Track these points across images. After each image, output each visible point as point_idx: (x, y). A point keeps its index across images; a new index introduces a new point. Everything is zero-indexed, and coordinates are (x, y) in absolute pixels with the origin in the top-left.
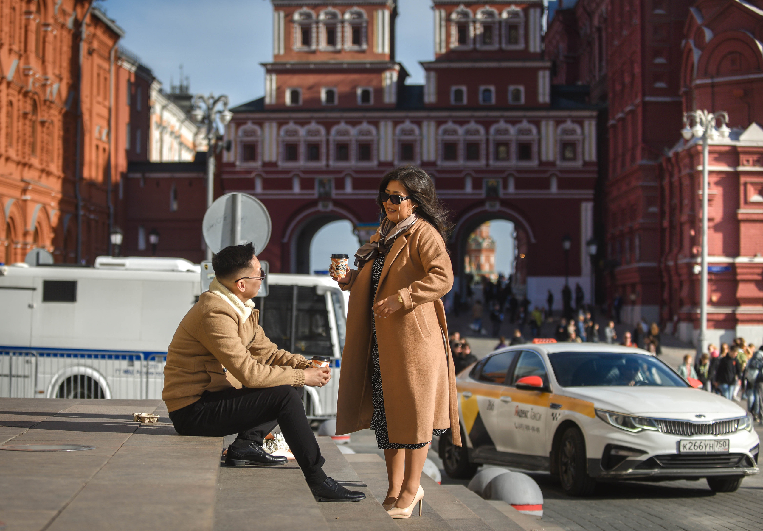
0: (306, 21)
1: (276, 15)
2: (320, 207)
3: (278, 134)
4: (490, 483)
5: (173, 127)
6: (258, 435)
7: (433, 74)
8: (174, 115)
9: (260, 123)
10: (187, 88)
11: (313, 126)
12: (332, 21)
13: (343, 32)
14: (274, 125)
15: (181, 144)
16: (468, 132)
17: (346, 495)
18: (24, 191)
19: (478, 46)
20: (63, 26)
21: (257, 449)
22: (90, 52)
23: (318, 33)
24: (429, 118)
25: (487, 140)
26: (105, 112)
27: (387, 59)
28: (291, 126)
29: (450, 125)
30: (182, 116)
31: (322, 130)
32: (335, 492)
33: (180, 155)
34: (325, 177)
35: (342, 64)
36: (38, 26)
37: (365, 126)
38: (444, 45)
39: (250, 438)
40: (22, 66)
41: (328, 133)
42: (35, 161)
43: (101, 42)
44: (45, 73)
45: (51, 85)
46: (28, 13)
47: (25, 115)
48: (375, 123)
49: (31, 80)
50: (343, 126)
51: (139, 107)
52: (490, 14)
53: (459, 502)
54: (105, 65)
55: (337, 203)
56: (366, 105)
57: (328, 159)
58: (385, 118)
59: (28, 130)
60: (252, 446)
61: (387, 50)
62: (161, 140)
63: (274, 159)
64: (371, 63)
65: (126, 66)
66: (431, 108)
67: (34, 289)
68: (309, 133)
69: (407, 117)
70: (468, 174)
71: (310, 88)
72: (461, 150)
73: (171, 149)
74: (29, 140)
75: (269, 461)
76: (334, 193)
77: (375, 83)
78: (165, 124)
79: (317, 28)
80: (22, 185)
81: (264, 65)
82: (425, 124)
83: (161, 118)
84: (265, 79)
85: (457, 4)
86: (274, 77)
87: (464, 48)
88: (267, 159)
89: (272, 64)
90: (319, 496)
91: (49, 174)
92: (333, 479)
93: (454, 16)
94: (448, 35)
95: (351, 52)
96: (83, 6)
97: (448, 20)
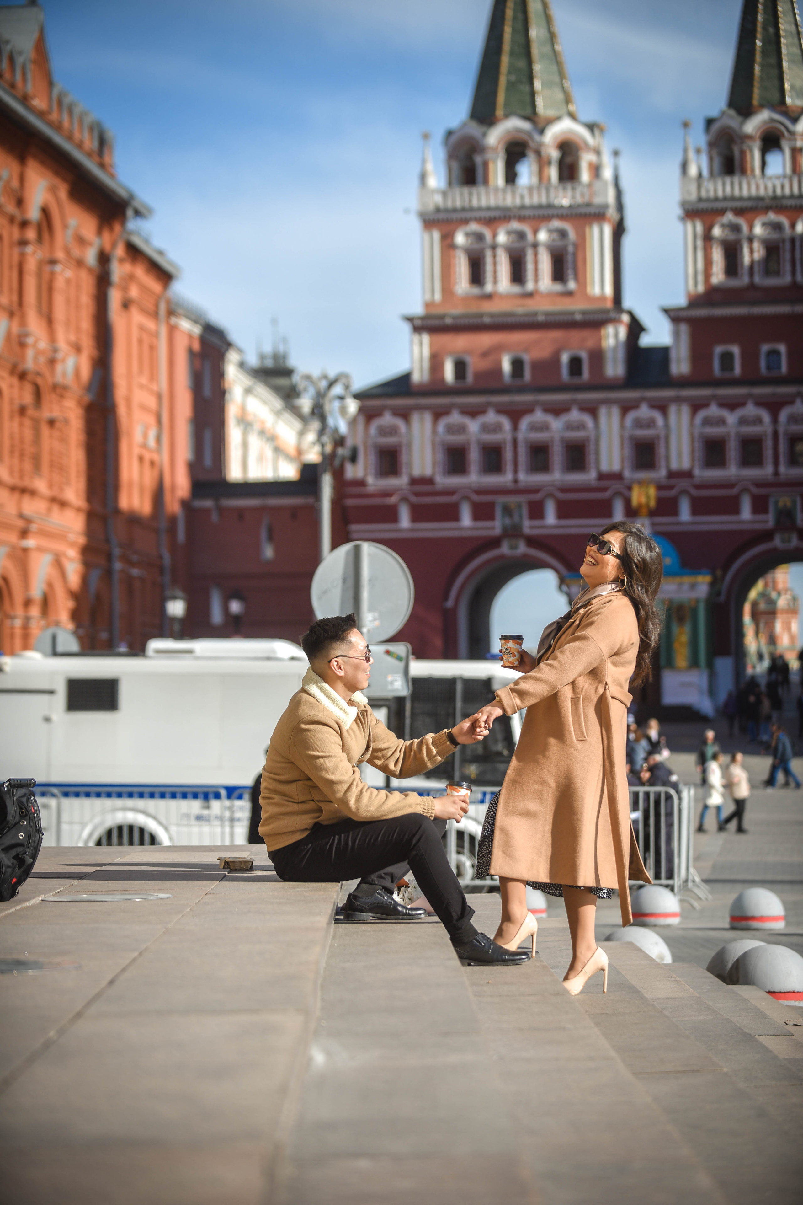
0: (476, 246)
1: (426, 237)
2: (505, 549)
3: (434, 432)
4: (738, 960)
5: (263, 422)
6: (387, 879)
7: (684, 328)
8: (265, 402)
9: (405, 415)
10: (284, 357)
11: (491, 417)
12: (517, 245)
13: (536, 262)
14: (428, 417)
15: (278, 450)
16: (743, 421)
17: (504, 957)
18: (24, 533)
19: (757, 279)
20: (80, 263)
21: (385, 898)
22: (126, 305)
23: (495, 264)
24: (678, 400)
25: (776, 434)
26: (152, 402)
27: (609, 305)
28: (455, 418)
29: (714, 410)
30: (278, 403)
31: (506, 423)
32: (489, 953)
33: (275, 468)
34: (511, 500)
35: (535, 314)
36: (41, 264)
37: (575, 415)
38: (701, 278)
39: (376, 882)
40: (15, 329)
41: (515, 427)
42: (41, 485)
43: (143, 288)
44: (52, 339)
45: (64, 360)
46: (23, 243)
47: (22, 411)
48: (592, 410)
49: (30, 353)
50: (539, 416)
51: (207, 391)
52: (777, 227)
53: (675, 978)
54: (150, 325)
55: (532, 541)
56: (576, 381)
57: (516, 471)
58: (608, 402)
59: (28, 434)
60: (379, 893)
61: (609, 290)
62: (245, 445)
63: (428, 471)
64: (584, 313)
65: (185, 325)
66: (683, 383)
67: (51, 692)
68: (485, 428)
69: (643, 399)
70: (745, 490)
71: (485, 354)
72: (733, 451)
73: (261, 458)
74: (29, 449)
75: (401, 914)
76: (528, 526)
77: (590, 343)
78: (250, 418)
79: (494, 256)
80: (20, 523)
81: (410, 319)
82: (673, 410)
83: (243, 408)
84: (411, 343)
85: (722, 212)
86: (426, 338)
87: (735, 283)
88: (417, 472)
89: (423, 318)
90: (468, 958)
91: (63, 504)
92: (486, 935)
93: (717, 231)
94: (708, 263)
95: (551, 295)
96: (111, 229)
97: (708, 238)
